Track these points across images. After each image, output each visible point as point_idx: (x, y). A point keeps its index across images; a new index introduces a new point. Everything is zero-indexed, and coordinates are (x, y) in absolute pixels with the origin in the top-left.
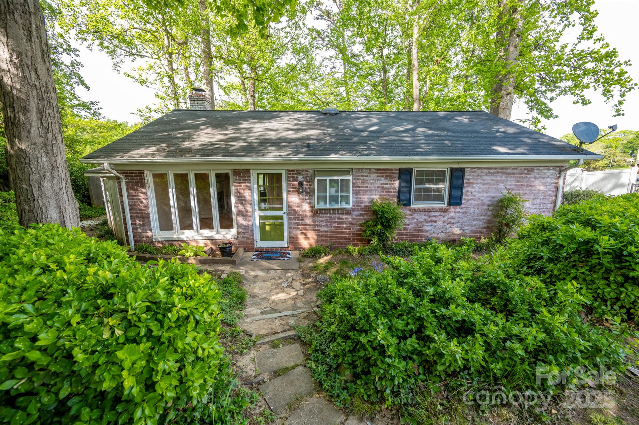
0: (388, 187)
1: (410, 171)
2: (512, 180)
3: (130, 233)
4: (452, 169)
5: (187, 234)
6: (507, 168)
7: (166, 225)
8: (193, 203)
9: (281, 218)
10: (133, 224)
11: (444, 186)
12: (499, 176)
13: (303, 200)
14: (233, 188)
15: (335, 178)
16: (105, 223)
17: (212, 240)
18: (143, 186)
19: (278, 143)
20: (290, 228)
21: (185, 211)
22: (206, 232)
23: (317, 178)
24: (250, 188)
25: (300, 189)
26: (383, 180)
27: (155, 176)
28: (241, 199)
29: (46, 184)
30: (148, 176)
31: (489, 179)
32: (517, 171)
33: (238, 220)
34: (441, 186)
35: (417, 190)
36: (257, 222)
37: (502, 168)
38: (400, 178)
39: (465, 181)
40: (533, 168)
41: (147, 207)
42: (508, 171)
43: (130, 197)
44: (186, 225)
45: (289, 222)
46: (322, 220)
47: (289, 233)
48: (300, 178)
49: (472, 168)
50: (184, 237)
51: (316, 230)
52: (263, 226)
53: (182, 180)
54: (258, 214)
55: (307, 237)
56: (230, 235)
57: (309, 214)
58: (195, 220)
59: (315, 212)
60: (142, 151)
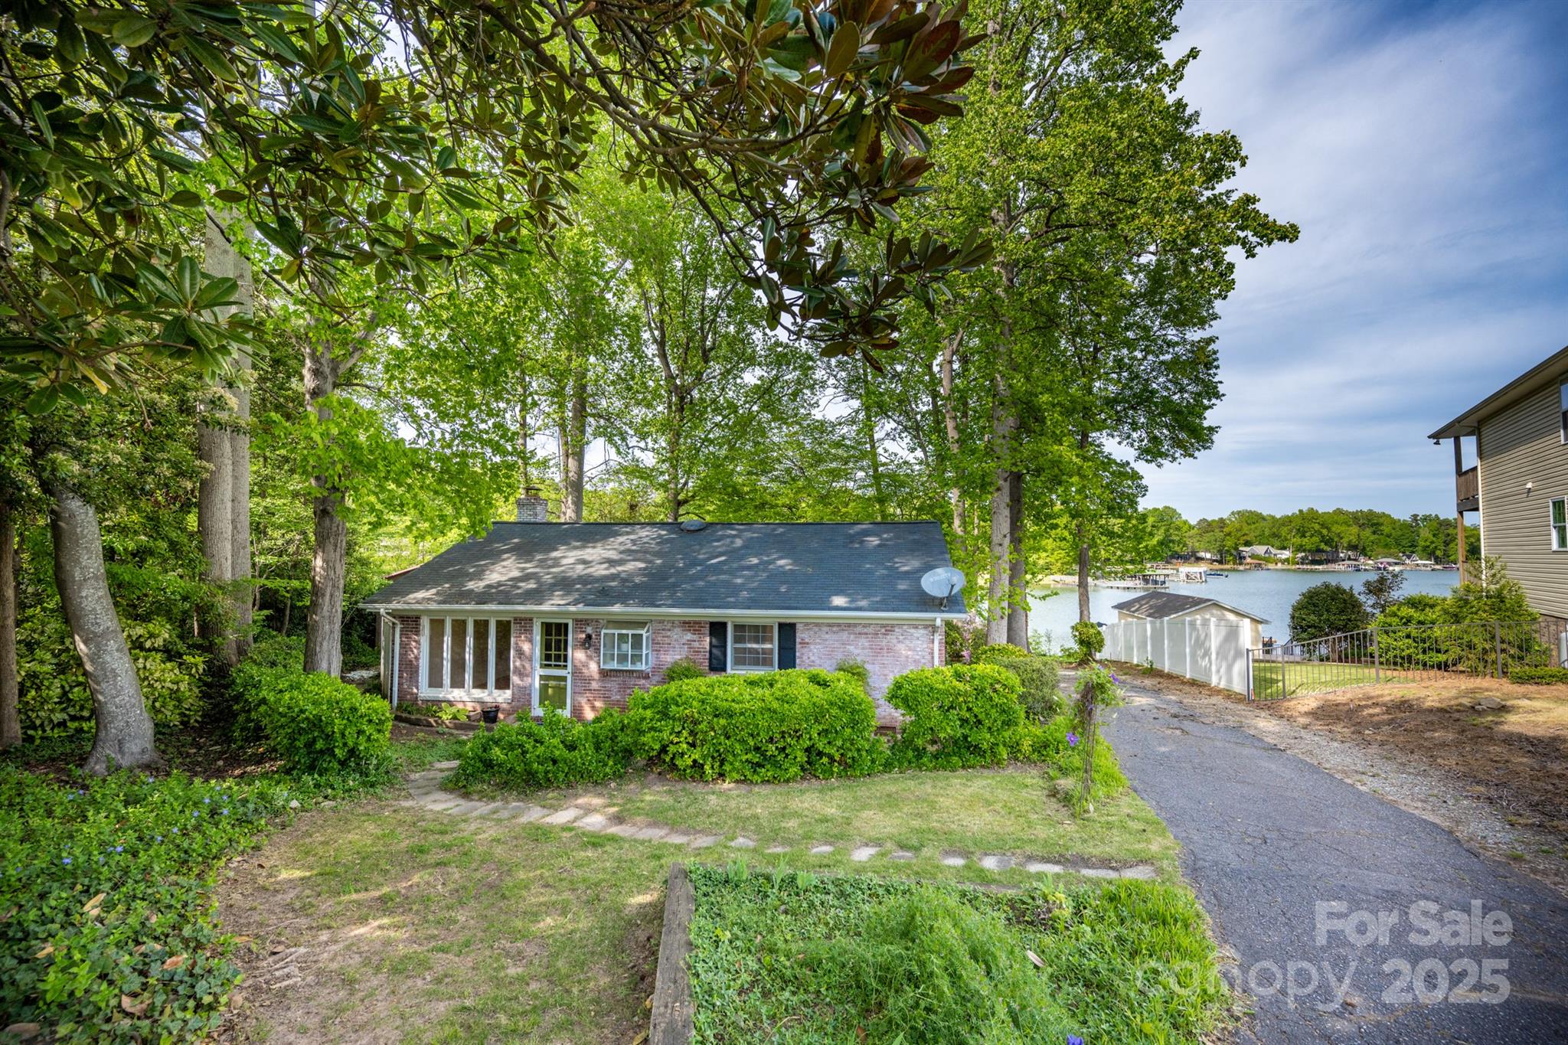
0: (696, 644)
1: (724, 625)
2: (864, 642)
3: (396, 688)
4: (781, 625)
5: (457, 694)
6: (855, 625)
7: (435, 681)
8: (469, 657)
9: (564, 679)
10: (400, 677)
11: (773, 646)
12: (845, 635)
13: (590, 657)
14: (513, 640)
15: (624, 632)
16: (378, 676)
17: (481, 702)
18: (417, 633)
19: (564, 584)
20: (574, 693)
21: (458, 665)
22: (478, 693)
23: (603, 631)
24: (531, 641)
25: (588, 642)
26: (689, 636)
27: (432, 621)
28: (520, 653)
29: (325, 644)
30: (425, 623)
31: (831, 638)
32: (870, 630)
33: (515, 679)
34: (768, 646)
35: (736, 650)
36: (537, 684)
37: (849, 625)
38: (711, 635)
39: (798, 640)
40: (893, 626)
41: (417, 658)
42: (859, 629)
43: (404, 647)
44: (457, 682)
45: (574, 685)
46: (613, 684)
47: (573, 699)
48: (589, 630)
49: (807, 624)
50: (450, 697)
51: (606, 699)
52: (544, 688)
53: (459, 628)
54: (540, 672)
55: (593, 708)
56: (503, 697)
57: (596, 676)
58: (469, 677)
59: (605, 674)
60: (421, 595)
